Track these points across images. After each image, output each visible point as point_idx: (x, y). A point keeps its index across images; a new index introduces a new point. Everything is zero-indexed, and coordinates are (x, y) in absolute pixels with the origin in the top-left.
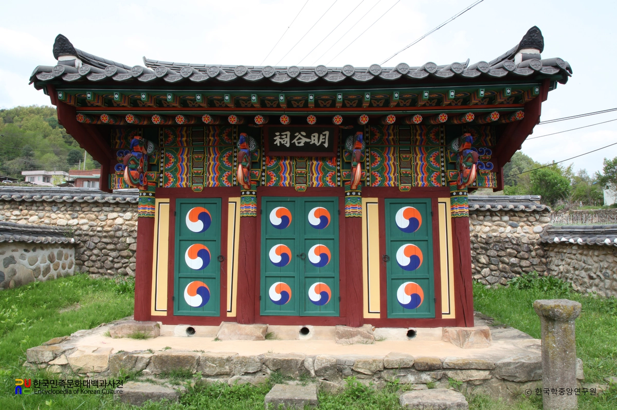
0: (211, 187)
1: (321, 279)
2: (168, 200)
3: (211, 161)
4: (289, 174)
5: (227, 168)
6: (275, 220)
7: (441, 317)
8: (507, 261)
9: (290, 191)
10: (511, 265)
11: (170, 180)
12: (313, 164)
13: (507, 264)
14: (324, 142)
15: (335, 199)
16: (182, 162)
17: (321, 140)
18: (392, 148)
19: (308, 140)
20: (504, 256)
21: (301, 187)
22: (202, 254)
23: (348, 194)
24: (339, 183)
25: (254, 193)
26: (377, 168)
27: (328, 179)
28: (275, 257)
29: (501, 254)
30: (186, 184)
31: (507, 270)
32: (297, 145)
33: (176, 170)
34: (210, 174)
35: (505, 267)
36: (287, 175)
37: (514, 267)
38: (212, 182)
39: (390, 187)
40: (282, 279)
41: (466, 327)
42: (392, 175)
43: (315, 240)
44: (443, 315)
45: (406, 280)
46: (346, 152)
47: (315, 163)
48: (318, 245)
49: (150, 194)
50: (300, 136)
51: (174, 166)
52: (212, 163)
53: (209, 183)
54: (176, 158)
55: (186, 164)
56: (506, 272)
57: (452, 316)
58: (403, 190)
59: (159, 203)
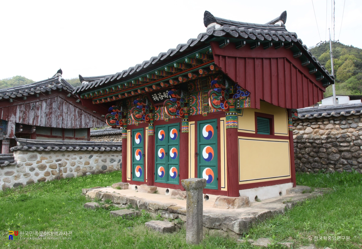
1: (174, 165)
2: (130, 130)
4: (164, 113)
7: (221, 189)
11: (130, 122)
15: (179, 124)
17: (167, 95)
18: (201, 92)
19: (163, 96)
21: (167, 119)
25: (152, 124)
26: (194, 105)
28: (160, 155)
30: (134, 123)
32: (161, 99)
39: (200, 115)
41: (229, 196)
42: (200, 108)
43: (173, 146)
44: (221, 188)
45: (206, 167)
48: (173, 148)
49: (125, 129)
50: (160, 95)
57: (226, 189)
58: (204, 115)
59: (128, 132)
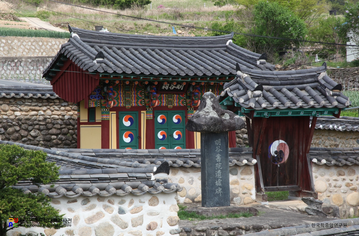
0: (133, 106)
1: (179, 145)
2: (115, 112)
3: (133, 94)
4: (165, 101)
5: (140, 98)
6: (160, 120)
8: (242, 136)
9: (166, 108)
10: (243, 139)
11: (116, 103)
12: (174, 96)
13: (241, 138)
14: (181, 88)
15: (184, 111)
16: (120, 95)
17: (180, 87)
19: (175, 87)
20: (239, 133)
21: (170, 106)
22: (130, 136)
23: (189, 109)
24: (185, 104)
25: (152, 109)
27: (180, 103)
28: (160, 136)
29: (238, 132)
30: (123, 105)
31: (241, 143)
32: (171, 89)
33: (118, 98)
34: (133, 101)
35: (240, 140)
36: (164, 101)
37: (246, 140)
38: (134, 104)
40: (163, 145)
43: (175, 129)
46: (189, 91)
47: (175, 95)
48: (177, 131)
49: (109, 110)
50: (173, 86)
51: (117, 97)
52: (133, 95)
53: (133, 105)
54: (117, 93)
55: (122, 96)
56: (241, 144)
59: (111, 114)
